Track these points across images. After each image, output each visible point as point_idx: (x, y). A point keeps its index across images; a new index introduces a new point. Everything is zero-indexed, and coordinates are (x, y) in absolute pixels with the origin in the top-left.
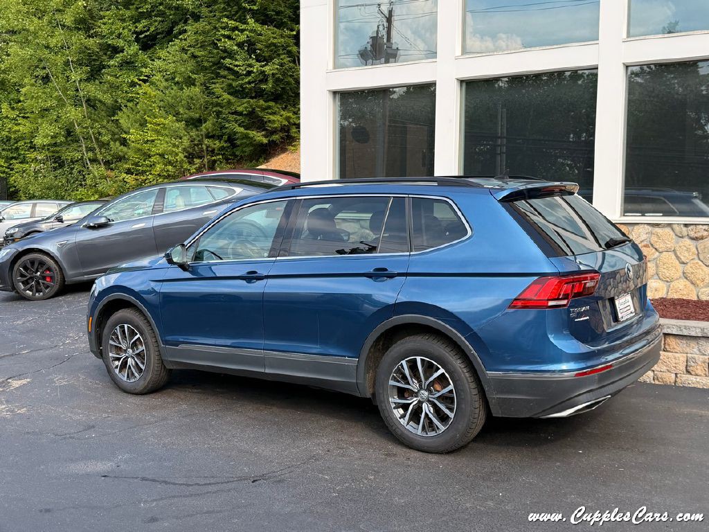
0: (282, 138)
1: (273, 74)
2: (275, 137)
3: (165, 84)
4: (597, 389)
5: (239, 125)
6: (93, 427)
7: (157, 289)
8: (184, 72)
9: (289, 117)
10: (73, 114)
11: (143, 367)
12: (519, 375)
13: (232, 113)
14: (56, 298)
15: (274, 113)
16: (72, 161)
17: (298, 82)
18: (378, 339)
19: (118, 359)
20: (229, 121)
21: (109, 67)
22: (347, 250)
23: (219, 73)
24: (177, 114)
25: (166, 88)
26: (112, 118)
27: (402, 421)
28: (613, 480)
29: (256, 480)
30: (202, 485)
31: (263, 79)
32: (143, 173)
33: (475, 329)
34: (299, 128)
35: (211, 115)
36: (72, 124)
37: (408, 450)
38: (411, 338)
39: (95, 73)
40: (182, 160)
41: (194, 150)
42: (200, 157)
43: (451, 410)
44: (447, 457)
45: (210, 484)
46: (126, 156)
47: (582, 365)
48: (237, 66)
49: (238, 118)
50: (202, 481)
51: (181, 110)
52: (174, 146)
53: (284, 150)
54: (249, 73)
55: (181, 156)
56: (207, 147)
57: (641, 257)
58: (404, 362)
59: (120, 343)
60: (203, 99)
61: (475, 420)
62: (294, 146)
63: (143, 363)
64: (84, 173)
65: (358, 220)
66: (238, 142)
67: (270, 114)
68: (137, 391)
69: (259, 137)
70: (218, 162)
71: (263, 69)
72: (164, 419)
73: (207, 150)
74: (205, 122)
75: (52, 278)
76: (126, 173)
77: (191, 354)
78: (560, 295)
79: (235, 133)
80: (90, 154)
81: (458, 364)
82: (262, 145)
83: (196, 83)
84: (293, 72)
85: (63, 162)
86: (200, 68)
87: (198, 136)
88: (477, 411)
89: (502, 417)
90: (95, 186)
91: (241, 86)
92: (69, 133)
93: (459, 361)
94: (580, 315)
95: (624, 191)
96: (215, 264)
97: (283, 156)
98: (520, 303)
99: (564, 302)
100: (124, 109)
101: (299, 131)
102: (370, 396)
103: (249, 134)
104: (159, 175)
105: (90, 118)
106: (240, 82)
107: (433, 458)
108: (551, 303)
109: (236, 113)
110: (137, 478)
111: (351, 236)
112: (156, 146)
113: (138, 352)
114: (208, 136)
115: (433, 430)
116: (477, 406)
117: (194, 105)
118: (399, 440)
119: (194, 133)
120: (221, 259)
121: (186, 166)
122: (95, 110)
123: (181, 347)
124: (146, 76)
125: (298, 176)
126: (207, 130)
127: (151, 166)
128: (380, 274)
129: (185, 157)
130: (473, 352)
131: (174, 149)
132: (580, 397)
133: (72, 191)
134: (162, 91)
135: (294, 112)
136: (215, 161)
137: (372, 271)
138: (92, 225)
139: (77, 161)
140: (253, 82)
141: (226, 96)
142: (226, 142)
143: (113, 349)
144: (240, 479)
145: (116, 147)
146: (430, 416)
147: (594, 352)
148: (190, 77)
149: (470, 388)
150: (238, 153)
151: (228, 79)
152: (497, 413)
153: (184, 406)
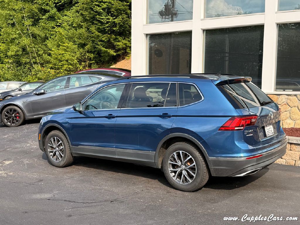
0: (123, 53)
1: (119, 23)
2: (119, 53)
3: (68, 27)
4: (256, 165)
5: (103, 47)
6: (42, 180)
7: (69, 122)
8: (77, 22)
9: (126, 43)
10: (26, 41)
11: (63, 156)
12: (223, 158)
13: (100, 41)
14: (21, 126)
15: (119, 41)
16: (25, 63)
17: (130, 27)
18: (164, 143)
19: (52, 152)
20: (98, 45)
21: (42, 19)
22: (152, 105)
23: (94, 22)
24: (74, 41)
25: (69, 29)
26: (44, 43)
27: (174, 178)
28: (262, 203)
29: (112, 201)
30: (90, 203)
31: (114, 25)
32: (58, 69)
33: (205, 139)
34: (131, 48)
35: (90, 42)
36: (25, 45)
37: (176, 191)
38: (178, 143)
39: (36, 22)
40: (76, 63)
41: (82, 58)
42: (85, 62)
43: (194, 173)
44: (192, 193)
45: (93, 203)
46: (50, 61)
47: (249, 154)
48: (102, 19)
49: (102, 43)
50: (90, 202)
51: (76, 40)
52: (73, 56)
53: (124, 59)
54: (108, 22)
55: (76, 61)
56: (88, 57)
57: (278, 109)
58: (175, 153)
59: (53, 145)
60: (86, 34)
61: (204, 178)
62: (129, 57)
63: (63, 154)
64: (31, 69)
65: (157, 92)
66: (102, 55)
67: (117, 42)
68: (60, 166)
69: (112, 52)
70: (93, 64)
71: (114, 20)
72: (72, 177)
73: (88, 58)
74: (87, 45)
75: (19, 117)
76: (50, 69)
77: (83, 150)
78: (240, 125)
79: (101, 50)
80: (34, 60)
81: (197, 154)
82: (113, 56)
83: (83, 27)
84: (128, 22)
85: (21, 63)
86: (85, 20)
87: (84, 52)
88: (205, 174)
89: (216, 177)
90: (36, 75)
91: (104, 28)
92: (24, 49)
93: (198, 153)
94: (249, 133)
95: (276, 79)
96: (94, 111)
97: (123, 61)
98: (224, 128)
99: (242, 128)
100: (50, 39)
101: (131, 50)
102: (160, 168)
103: (107, 51)
104: (66, 70)
105: (33, 43)
106: (104, 27)
107: (186, 194)
108: (236, 128)
109: (101, 41)
110: (62, 200)
111: (153, 99)
112: (64, 56)
113: (60, 149)
114: (88, 52)
115: (187, 182)
116: (205, 172)
117: (82, 37)
118: (172, 186)
119: (81, 50)
120: (97, 109)
121: (78, 65)
122: (36, 39)
123: (79, 147)
124: (60, 24)
125: (130, 71)
126: (88, 49)
127: (62, 65)
128: (165, 116)
129: (78, 61)
130: (204, 149)
131: (72, 58)
132: (248, 168)
133: (25, 77)
134: (67, 31)
135: (128, 41)
136: (91, 64)
137: (161, 114)
138: (37, 93)
139: (27, 63)
140: (109, 27)
141: (97, 33)
142: (97, 54)
143: (50, 147)
144: (106, 201)
145: (46, 56)
146: (186, 176)
147: (254, 149)
148: (80, 24)
149: (202, 164)
150: (102, 60)
151: (98, 25)
152: (214, 175)
153: (81, 172)
